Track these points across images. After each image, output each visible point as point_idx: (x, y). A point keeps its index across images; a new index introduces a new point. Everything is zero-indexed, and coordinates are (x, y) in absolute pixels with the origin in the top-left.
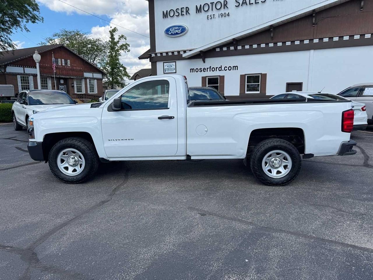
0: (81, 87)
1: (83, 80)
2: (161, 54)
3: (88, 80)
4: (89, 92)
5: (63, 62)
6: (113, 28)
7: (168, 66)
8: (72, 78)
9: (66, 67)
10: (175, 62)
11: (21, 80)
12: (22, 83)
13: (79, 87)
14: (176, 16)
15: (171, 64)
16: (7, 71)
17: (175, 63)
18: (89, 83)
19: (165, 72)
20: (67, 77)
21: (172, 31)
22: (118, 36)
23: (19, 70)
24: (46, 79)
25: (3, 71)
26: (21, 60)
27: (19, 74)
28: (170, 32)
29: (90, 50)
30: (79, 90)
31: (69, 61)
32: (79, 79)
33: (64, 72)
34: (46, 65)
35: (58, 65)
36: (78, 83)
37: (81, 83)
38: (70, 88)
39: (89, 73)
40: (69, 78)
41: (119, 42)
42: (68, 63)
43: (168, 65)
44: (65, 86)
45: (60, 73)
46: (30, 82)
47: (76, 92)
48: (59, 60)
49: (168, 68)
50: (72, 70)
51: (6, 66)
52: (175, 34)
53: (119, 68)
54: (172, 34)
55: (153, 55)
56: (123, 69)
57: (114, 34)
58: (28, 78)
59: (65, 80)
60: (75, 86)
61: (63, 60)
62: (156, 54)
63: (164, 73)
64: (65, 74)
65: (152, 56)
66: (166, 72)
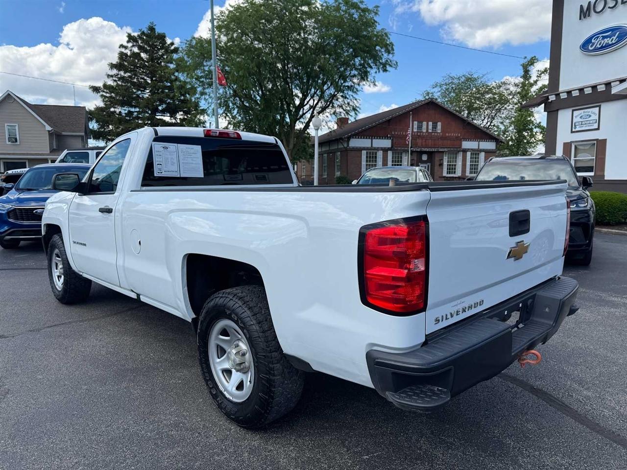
0: (455, 165)
1: (461, 154)
2: (569, 93)
3: (469, 154)
4: (468, 174)
5: (430, 127)
6: (529, 58)
7: (581, 117)
8: (441, 152)
9: (433, 134)
10: (600, 107)
11: (367, 157)
12: (367, 161)
13: (453, 165)
14: (609, 9)
15: (589, 112)
16: (350, 146)
17: (598, 108)
18: (470, 158)
19: (574, 130)
20: (433, 150)
21: (597, 43)
22: (537, 72)
23: (364, 143)
24: (401, 154)
25: (346, 146)
26: (370, 128)
27: (364, 149)
28: (591, 47)
29: (489, 103)
30: (452, 169)
31: (439, 124)
32: (453, 153)
33: (430, 142)
34: (403, 133)
35: (422, 132)
36: (451, 158)
37: (456, 158)
38: (437, 168)
39: (473, 141)
40: (437, 152)
41: (538, 83)
42: (438, 127)
43: (583, 114)
44: (428, 164)
45: (422, 145)
46: (377, 159)
47: (445, 174)
48: (425, 123)
49: (582, 120)
50: (443, 138)
51: (349, 138)
52: (602, 48)
53: (531, 130)
54: (596, 50)
55: (552, 98)
56: (540, 130)
57: (529, 68)
58: (376, 154)
59: (430, 154)
60: (445, 163)
61: (430, 124)
62: (558, 95)
63: (572, 132)
64: (431, 145)
65: (550, 101)
66: (578, 129)
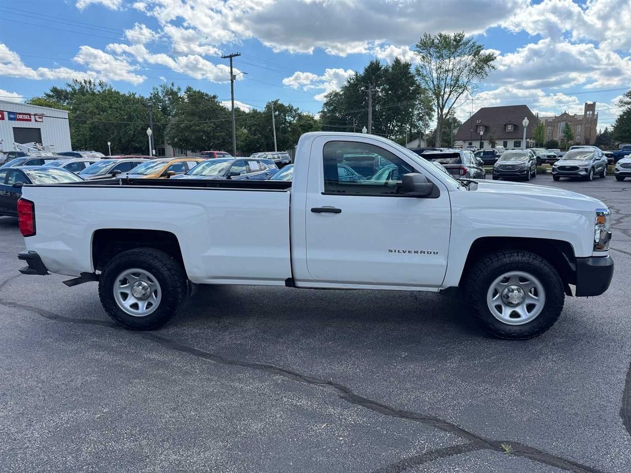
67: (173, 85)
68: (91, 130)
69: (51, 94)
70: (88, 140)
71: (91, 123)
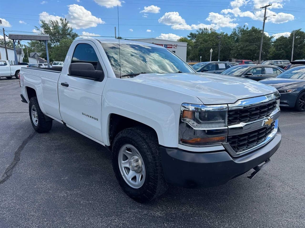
67: (244, 26)
68: (199, 51)
69: (190, 36)
70: (198, 56)
71: (200, 48)
